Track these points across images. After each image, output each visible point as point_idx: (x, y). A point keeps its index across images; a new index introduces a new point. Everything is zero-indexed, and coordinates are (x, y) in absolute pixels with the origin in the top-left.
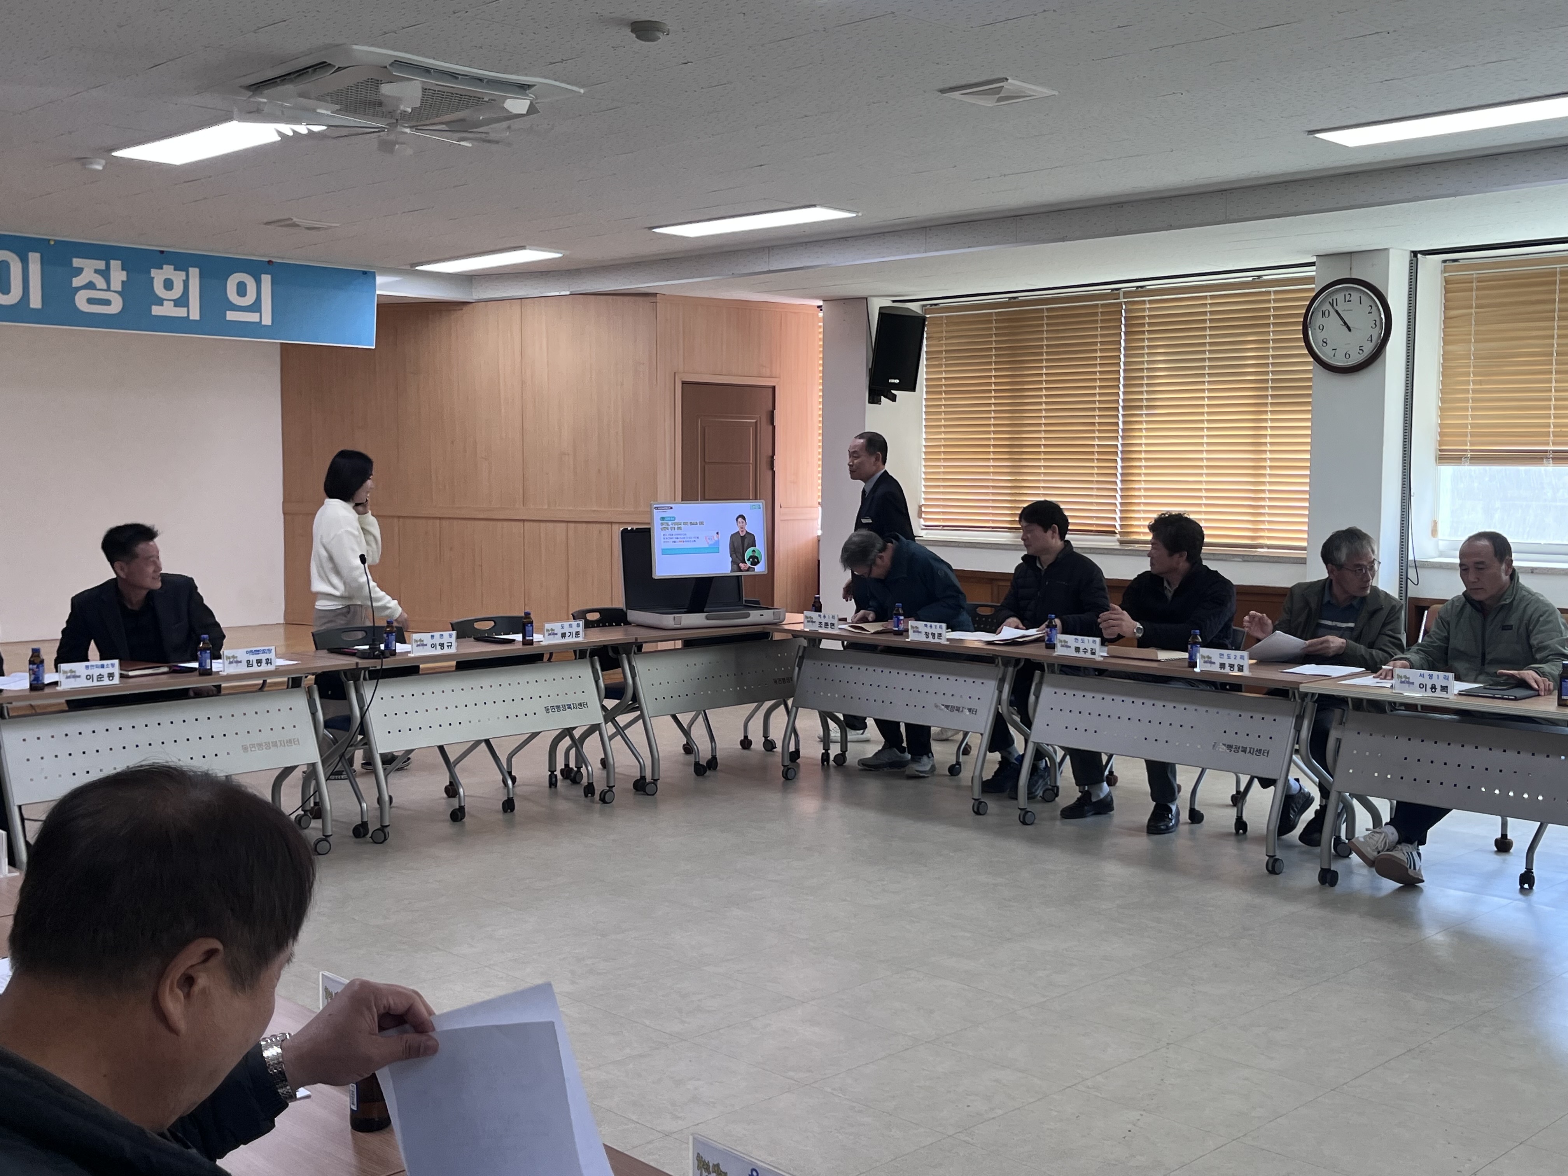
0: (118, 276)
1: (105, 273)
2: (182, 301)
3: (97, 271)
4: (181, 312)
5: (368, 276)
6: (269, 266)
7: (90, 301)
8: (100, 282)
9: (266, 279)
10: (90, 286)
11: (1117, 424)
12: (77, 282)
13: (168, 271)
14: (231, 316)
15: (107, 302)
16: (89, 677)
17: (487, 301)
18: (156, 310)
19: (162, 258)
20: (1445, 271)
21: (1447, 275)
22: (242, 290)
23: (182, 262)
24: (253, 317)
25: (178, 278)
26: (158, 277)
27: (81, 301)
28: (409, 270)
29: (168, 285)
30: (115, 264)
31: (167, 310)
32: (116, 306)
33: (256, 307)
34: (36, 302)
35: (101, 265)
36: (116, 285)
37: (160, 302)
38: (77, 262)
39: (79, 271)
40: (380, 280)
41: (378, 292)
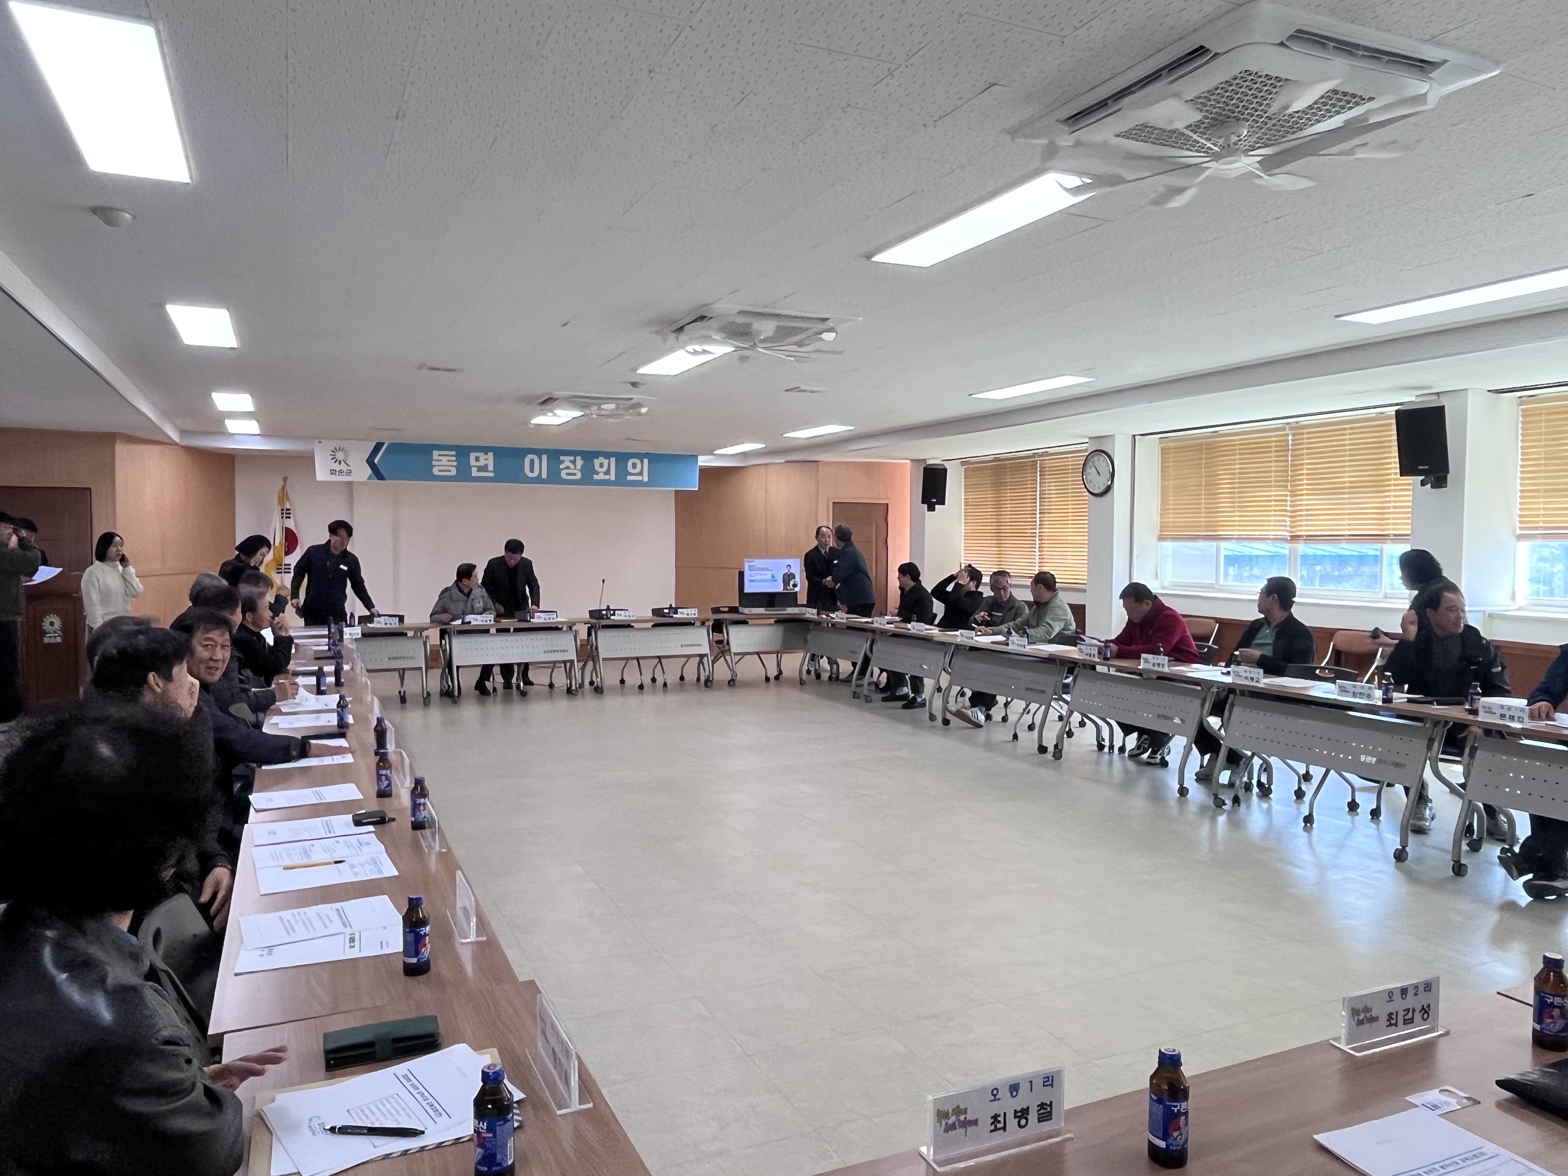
0: (579, 462)
1: (574, 462)
2: (607, 472)
3: (571, 461)
4: (607, 477)
5: (695, 457)
6: (647, 455)
7: (568, 474)
8: (572, 466)
9: (646, 461)
10: (568, 468)
11: (1036, 522)
12: (562, 466)
13: (601, 459)
14: (629, 478)
15: (575, 474)
16: (482, 621)
17: (756, 465)
18: (596, 477)
19: (597, 454)
20: (1160, 443)
21: (1162, 445)
22: (634, 466)
23: (607, 455)
24: (639, 478)
25: (606, 462)
26: (597, 462)
27: (563, 474)
28: (711, 453)
29: (601, 465)
30: (578, 458)
31: (601, 477)
32: (579, 476)
33: (641, 473)
34: (544, 476)
35: (572, 458)
36: (579, 467)
37: (598, 474)
38: (562, 458)
39: (563, 462)
40: (700, 458)
41: (700, 464)
